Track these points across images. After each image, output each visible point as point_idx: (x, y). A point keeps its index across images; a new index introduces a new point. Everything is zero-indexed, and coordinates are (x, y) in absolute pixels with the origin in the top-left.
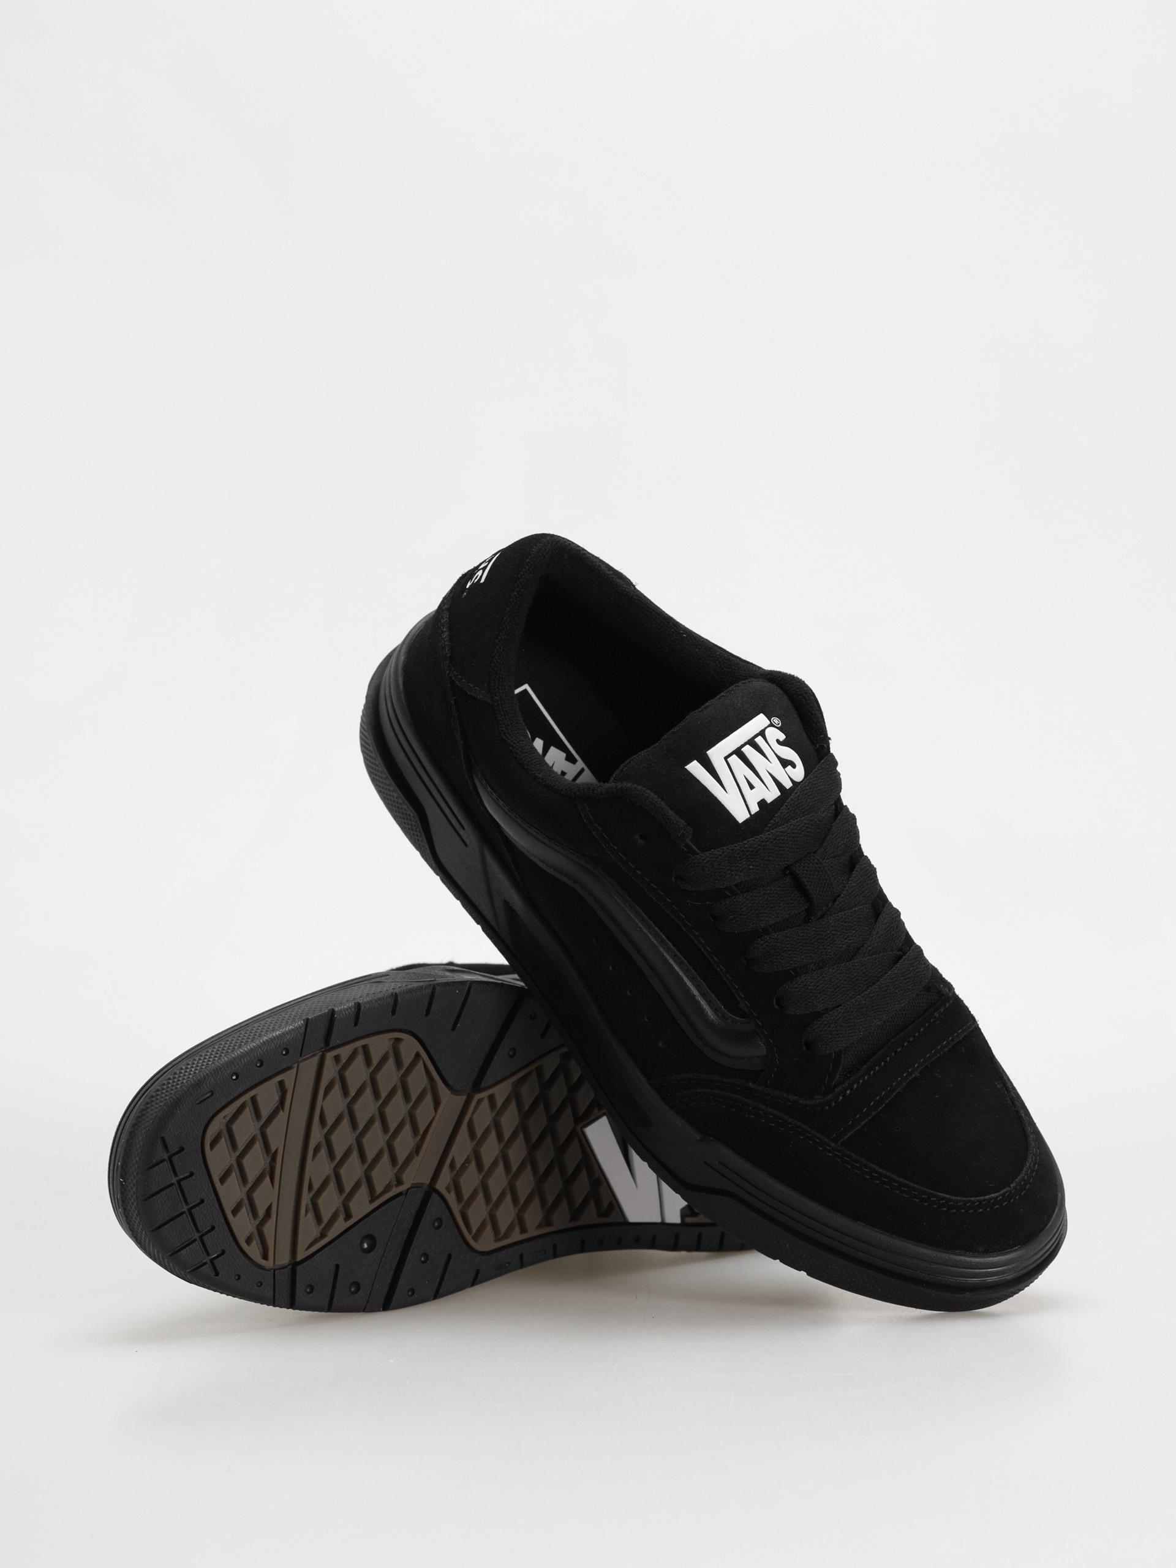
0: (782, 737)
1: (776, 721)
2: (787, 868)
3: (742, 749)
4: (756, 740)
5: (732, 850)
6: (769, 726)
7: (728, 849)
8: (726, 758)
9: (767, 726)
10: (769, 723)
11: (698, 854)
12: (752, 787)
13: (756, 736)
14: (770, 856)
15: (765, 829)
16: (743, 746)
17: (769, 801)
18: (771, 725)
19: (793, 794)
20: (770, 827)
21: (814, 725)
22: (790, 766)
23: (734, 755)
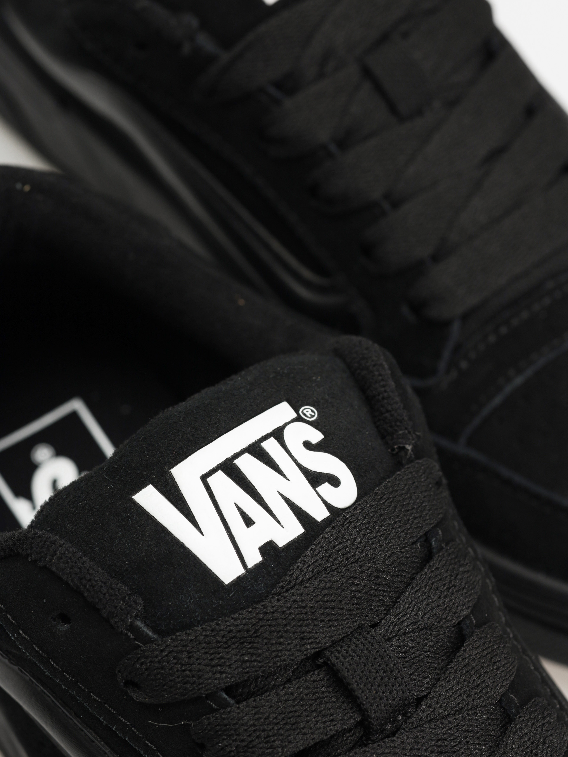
0: (316, 436)
1: (308, 411)
2: (318, 654)
3: (236, 462)
4: (264, 445)
5: (212, 631)
6: (293, 421)
7: (204, 630)
8: (204, 478)
9: (289, 420)
10: (294, 415)
11: (152, 642)
12: (249, 522)
13: (265, 438)
14: (282, 637)
15: (274, 591)
16: (237, 456)
17: (281, 543)
18: (299, 419)
19: (327, 530)
20: (282, 587)
21: (387, 415)
22: (327, 484)
23: (220, 473)
